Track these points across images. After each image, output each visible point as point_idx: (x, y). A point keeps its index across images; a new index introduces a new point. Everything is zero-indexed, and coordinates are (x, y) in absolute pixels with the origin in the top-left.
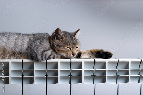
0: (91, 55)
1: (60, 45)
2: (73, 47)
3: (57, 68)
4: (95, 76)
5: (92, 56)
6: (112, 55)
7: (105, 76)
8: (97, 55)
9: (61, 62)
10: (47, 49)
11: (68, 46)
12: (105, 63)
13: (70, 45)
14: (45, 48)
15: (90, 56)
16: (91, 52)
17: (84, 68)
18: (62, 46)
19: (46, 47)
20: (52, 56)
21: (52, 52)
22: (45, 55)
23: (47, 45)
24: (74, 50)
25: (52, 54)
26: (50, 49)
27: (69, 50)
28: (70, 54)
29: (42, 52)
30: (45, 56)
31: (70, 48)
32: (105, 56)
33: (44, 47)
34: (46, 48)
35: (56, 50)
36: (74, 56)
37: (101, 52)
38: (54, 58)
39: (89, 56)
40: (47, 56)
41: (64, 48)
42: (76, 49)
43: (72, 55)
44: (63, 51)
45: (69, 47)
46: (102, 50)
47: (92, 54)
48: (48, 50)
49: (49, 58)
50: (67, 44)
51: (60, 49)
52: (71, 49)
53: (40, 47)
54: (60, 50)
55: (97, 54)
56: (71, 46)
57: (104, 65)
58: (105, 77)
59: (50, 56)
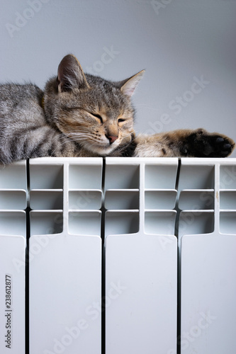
0: (166, 148)
1: (69, 107)
2: (108, 115)
3: (61, 186)
4: (179, 211)
5: (169, 151)
6: (232, 146)
7: (212, 211)
8: (186, 146)
9: (73, 167)
10: (33, 125)
11: (93, 108)
12: (212, 168)
13: (100, 106)
14: (26, 122)
15: (164, 151)
16: (167, 137)
17: (145, 185)
18: (76, 108)
19: (29, 118)
20: (46, 147)
21: (48, 133)
22: (22, 141)
23: (31, 112)
24: (111, 121)
25: (45, 141)
26: (40, 126)
27: (95, 122)
28: (99, 133)
29: (15, 134)
30: (25, 146)
31: (98, 116)
32: (210, 149)
33: (22, 118)
34: (30, 122)
35: (58, 125)
36: (111, 141)
37: (199, 135)
38: (51, 153)
39: (160, 149)
40: (31, 147)
41: (81, 114)
42: (121, 124)
43: (104, 137)
44: (78, 124)
45: (97, 112)
46: (200, 132)
47: (170, 145)
48: (34, 128)
49: (37, 152)
50: (91, 103)
51: (71, 120)
52: (104, 118)
53: (10, 120)
54: (68, 123)
55: (184, 143)
56: (104, 109)
57: (208, 177)
58: (213, 213)
59: (40, 145)
